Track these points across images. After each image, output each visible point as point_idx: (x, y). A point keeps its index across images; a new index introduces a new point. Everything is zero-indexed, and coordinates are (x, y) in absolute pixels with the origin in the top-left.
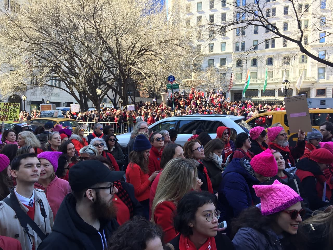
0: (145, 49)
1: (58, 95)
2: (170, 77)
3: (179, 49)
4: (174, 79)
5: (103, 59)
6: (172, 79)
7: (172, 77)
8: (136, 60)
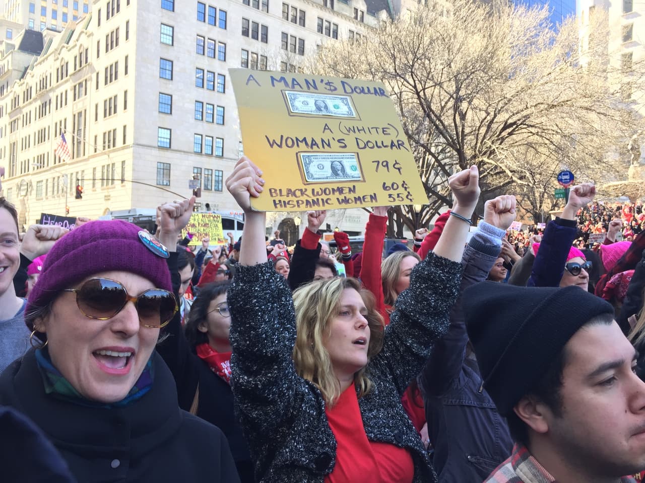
0: (515, 123)
1: (356, 220)
2: (564, 175)
3: (592, 116)
4: (572, 177)
5: (433, 150)
6: (567, 177)
7: (567, 175)
8: (494, 147)
